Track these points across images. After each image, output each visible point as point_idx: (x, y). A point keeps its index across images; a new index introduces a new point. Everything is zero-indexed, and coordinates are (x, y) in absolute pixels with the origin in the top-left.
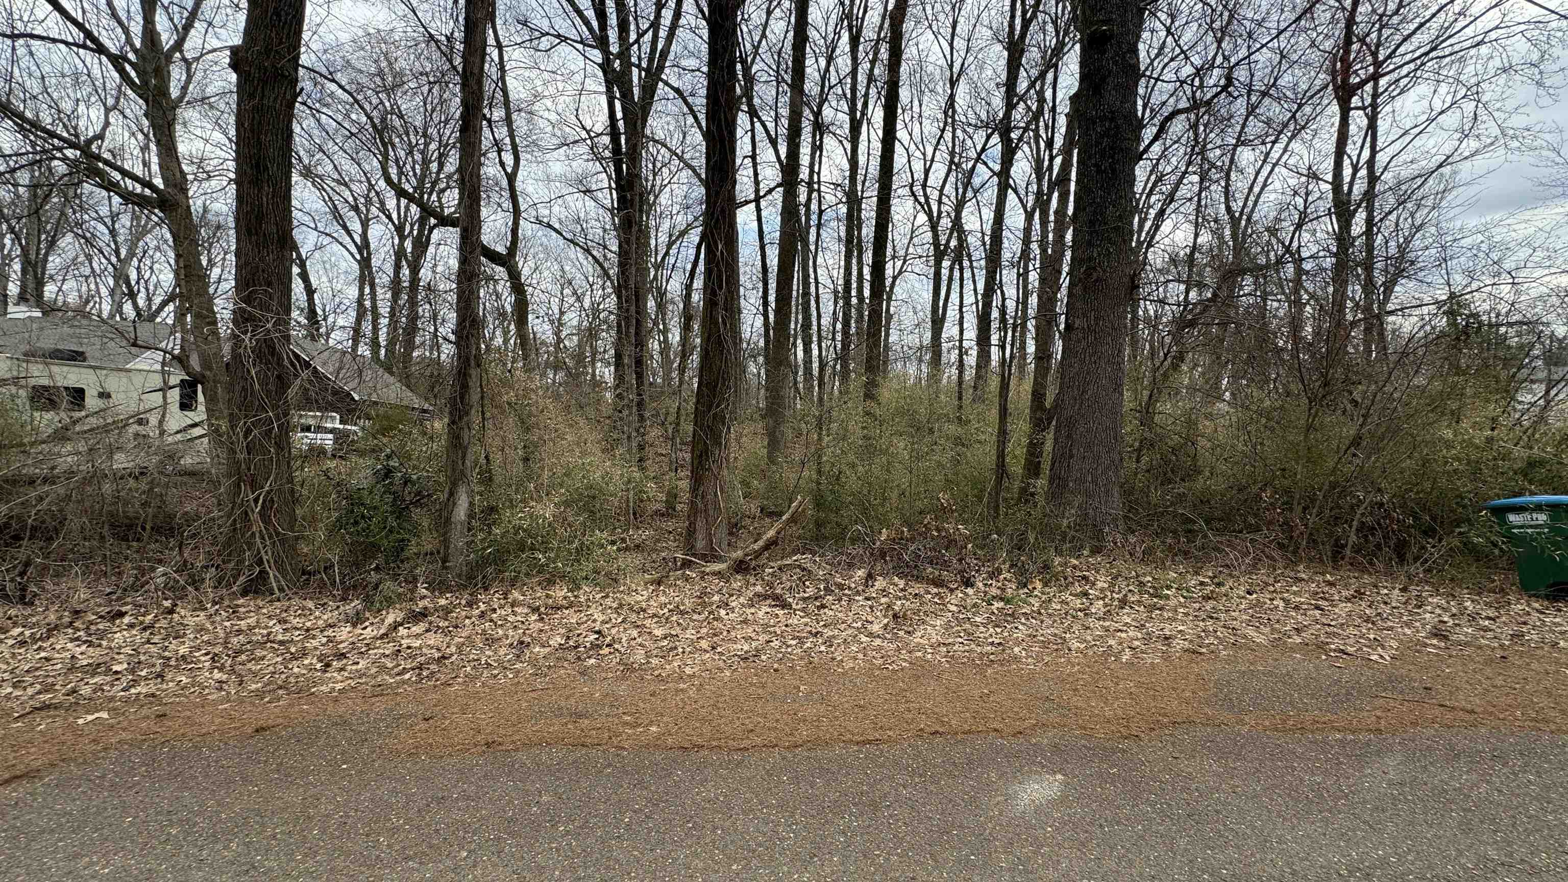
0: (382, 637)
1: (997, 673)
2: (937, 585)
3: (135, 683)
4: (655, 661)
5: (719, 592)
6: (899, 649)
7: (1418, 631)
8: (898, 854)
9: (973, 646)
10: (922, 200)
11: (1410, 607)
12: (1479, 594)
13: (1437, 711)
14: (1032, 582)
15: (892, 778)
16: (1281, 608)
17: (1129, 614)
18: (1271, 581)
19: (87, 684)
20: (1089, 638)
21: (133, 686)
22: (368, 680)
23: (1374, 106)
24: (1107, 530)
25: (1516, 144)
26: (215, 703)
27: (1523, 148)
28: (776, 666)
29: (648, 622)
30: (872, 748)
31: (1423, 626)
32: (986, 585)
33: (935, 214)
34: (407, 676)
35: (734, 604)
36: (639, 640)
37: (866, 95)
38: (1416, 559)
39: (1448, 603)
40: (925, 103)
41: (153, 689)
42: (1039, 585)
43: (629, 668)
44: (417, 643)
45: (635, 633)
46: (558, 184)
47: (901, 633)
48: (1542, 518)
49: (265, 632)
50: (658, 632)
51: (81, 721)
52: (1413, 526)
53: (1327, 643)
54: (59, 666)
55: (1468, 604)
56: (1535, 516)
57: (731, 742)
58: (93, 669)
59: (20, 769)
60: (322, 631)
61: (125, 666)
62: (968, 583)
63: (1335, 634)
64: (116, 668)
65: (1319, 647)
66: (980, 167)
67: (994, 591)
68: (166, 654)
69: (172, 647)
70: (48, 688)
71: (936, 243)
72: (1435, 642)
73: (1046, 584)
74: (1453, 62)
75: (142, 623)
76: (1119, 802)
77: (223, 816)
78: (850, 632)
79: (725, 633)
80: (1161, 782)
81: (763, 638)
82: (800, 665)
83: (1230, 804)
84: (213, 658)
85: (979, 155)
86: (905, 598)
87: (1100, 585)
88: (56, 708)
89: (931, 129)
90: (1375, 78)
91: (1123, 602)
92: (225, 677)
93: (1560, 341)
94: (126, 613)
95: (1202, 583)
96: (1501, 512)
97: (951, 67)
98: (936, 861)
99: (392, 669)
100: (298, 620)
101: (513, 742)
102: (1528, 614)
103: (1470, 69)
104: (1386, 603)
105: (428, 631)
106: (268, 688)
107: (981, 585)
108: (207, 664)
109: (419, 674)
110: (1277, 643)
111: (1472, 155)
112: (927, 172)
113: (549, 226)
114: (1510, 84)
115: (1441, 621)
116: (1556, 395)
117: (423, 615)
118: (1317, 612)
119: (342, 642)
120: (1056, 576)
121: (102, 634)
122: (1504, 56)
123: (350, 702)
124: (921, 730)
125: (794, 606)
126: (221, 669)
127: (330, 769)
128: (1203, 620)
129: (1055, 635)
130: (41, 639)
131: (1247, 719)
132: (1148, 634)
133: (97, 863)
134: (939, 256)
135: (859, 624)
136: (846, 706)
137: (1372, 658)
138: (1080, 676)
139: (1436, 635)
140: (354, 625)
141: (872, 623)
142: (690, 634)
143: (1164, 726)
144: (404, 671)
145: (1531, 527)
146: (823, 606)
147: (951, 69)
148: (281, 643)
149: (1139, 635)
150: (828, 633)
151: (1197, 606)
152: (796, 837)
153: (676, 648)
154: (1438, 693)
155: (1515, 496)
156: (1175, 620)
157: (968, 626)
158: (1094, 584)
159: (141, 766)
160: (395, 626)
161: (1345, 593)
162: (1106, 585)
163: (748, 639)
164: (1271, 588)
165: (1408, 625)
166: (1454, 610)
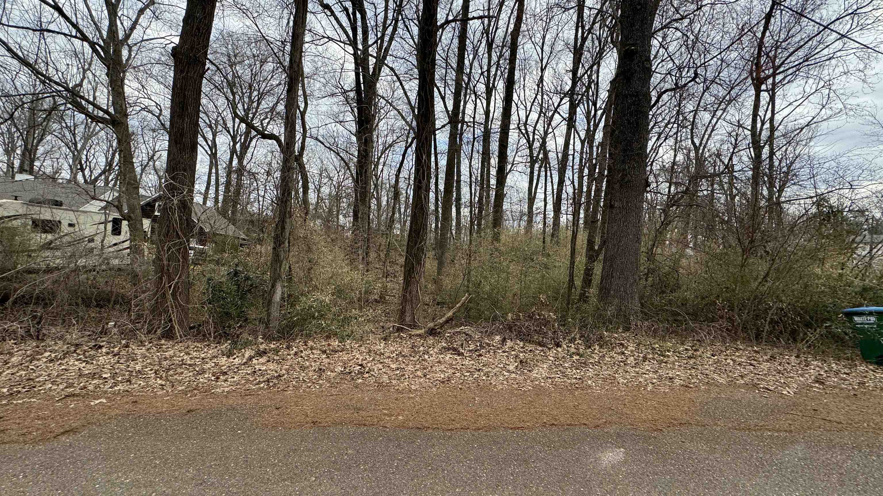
0: (244, 364)
1: (581, 394)
2: (541, 346)
3: (116, 384)
4: (394, 382)
5: (422, 345)
6: (525, 380)
7: (807, 379)
8: (542, 486)
9: (566, 379)
10: (524, 131)
11: (802, 366)
12: (839, 360)
13: (822, 422)
14: (593, 346)
15: (532, 447)
16: (731, 364)
17: (648, 365)
18: (724, 349)
19: (90, 384)
20: (628, 377)
21: (115, 386)
22: (241, 387)
23: (773, 89)
24: (632, 318)
25: (853, 113)
26: (162, 396)
27: (856, 115)
28: (460, 386)
29: (386, 361)
30: (520, 431)
31: (810, 376)
32: (568, 346)
33: (531, 139)
34: (262, 385)
35: (431, 352)
36: (384, 370)
37: (496, 75)
38: (802, 340)
39: (822, 364)
40: (527, 79)
41: (127, 388)
42: (597, 347)
43: (380, 385)
44: (264, 368)
45: (380, 366)
46: (323, 117)
47: (525, 371)
48: (873, 319)
49: (180, 359)
50: (393, 366)
51: (92, 403)
52: (800, 322)
53: (759, 384)
54: (74, 374)
55: (833, 365)
56: (869, 318)
57: (443, 426)
58: (93, 376)
59: (67, 428)
60: (211, 360)
61: (109, 375)
62: (558, 345)
63: (762, 380)
64: (104, 376)
65: (754, 386)
66: (557, 116)
67: (573, 350)
68: (129, 369)
69: (131, 365)
70: (70, 386)
71: (531, 155)
72: (817, 385)
73: (601, 347)
74: (816, 67)
75: (113, 352)
76: (656, 463)
77: (182, 455)
78: (497, 369)
79: (430, 368)
80: (677, 454)
81: (450, 371)
82: (473, 386)
83: (715, 466)
84: (155, 372)
85: (556, 109)
86: (525, 352)
87: (630, 348)
88: (77, 396)
89: (530, 94)
90: (774, 75)
91: (645, 359)
92: (164, 383)
93: (877, 221)
94: (103, 346)
95: (686, 349)
96: (850, 315)
97: (542, 61)
98: (563, 490)
99: (253, 381)
100: (195, 353)
101: (327, 422)
102: (867, 372)
103: (826, 72)
104: (788, 364)
105: (268, 361)
106: (188, 389)
107: (565, 346)
108: (153, 375)
109: (268, 385)
110: (732, 383)
111: (828, 119)
112: (527, 117)
113: (317, 139)
114: (848, 80)
115: (819, 374)
116: (877, 252)
117: (265, 352)
118: (752, 367)
119: (223, 366)
120: (606, 343)
121: (93, 358)
122: (845, 65)
123: (234, 398)
124: (545, 423)
125: (465, 354)
126: (161, 378)
127: (232, 433)
128: (690, 369)
129: (610, 375)
130: (60, 359)
131: (719, 423)
132: (660, 376)
133: (122, 477)
134: (533, 162)
135: (502, 366)
136: (502, 409)
137: (784, 392)
138: (626, 397)
139: (817, 382)
140: (228, 357)
141: (509, 365)
142: (410, 367)
143: (674, 425)
144: (260, 383)
145: (868, 324)
146: (481, 355)
147: (542, 62)
148: (190, 365)
149: (656, 377)
150: (486, 370)
151: (685, 361)
152: (487, 475)
153: (404, 375)
154: (821, 413)
155: (858, 307)
156: (674, 369)
157: (561, 368)
158: (627, 348)
159: (130, 428)
160: (251, 358)
161: (765, 358)
162: (634, 349)
163: (442, 371)
164: (725, 353)
165: (802, 376)
166: (826, 369)
